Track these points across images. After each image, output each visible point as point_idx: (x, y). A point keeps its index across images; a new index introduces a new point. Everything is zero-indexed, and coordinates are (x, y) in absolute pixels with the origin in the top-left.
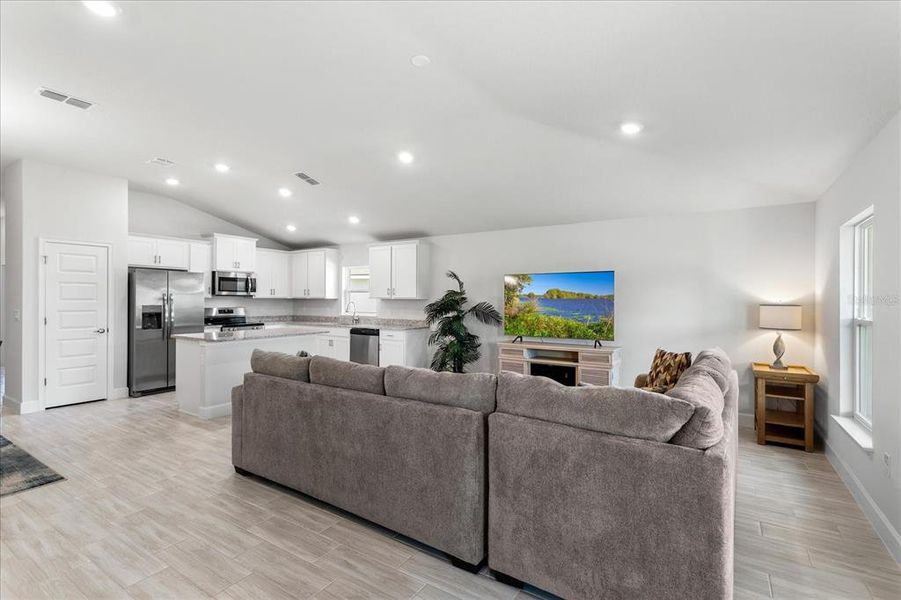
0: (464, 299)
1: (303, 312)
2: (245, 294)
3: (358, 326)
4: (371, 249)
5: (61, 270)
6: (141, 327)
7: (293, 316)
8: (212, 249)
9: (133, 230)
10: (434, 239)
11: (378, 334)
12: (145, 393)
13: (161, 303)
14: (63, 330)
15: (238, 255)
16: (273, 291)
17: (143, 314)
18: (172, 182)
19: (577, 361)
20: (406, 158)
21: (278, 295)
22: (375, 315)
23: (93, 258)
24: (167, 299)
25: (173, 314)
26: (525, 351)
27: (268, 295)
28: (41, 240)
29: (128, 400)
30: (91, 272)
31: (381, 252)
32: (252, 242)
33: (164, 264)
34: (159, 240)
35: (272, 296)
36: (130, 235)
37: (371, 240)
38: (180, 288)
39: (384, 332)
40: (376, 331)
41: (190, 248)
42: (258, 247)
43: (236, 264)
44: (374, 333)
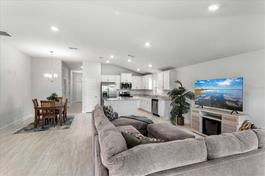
0: (185, 90)
2: (129, 88)
3: (153, 98)
4: (158, 74)
5: (88, 84)
6: (103, 96)
8: (120, 77)
9: (102, 74)
10: (177, 69)
11: (158, 101)
13: (107, 91)
14: (89, 96)
15: (127, 78)
17: (103, 93)
18: (108, 62)
19: (221, 119)
20: (147, 44)
21: (138, 88)
22: (161, 95)
23: (94, 81)
24: (108, 90)
25: (109, 93)
26: (200, 112)
27: (135, 88)
28: (85, 78)
30: (94, 84)
31: (160, 75)
32: (131, 74)
33: (109, 82)
34: (109, 76)
35: (137, 89)
37: (159, 71)
38: (111, 87)
39: (159, 101)
40: (158, 100)
41: (115, 77)
42: (132, 75)
43: (126, 81)
44: (157, 100)
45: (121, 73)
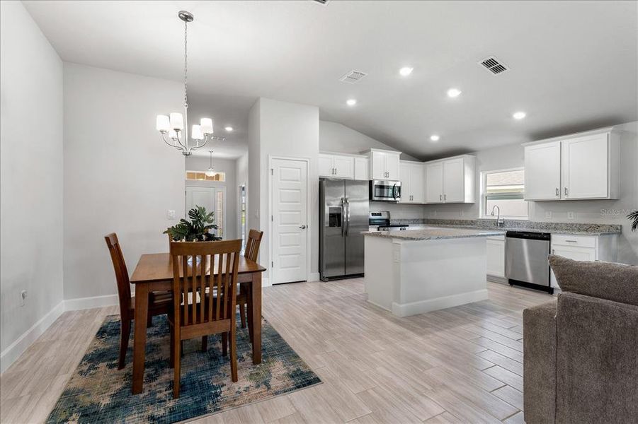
1: (435, 215)
2: (393, 199)
4: (526, 148)
5: (281, 180)
6: (328, 225)
7: (424, 220)
8: (369, 162)
9: (322, 149)
11: (549, 239)
12: (332, 279)
13: (341, 206)
14: (283, 226)
17: (330, 214)
18: (351, 103)
23: (299, 170)
24: (345, 202)
25: (349, 216)
28: (270, 158)
29: (319, 283)
30: (297, 181)
32: (397, 155)
33: (338, 175)
34: (335, 156)
35: (411, 202)
36: (320, 153)
39: (553, 237)
40: (549, 235)
41: (355, 162)
42: (400, 159)
43: (387, 175)
44: (545, 237)
45: (372, 149)
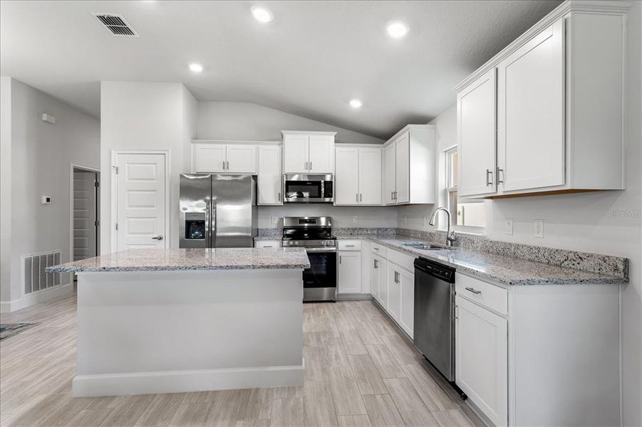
5: (129, 179)
8: (281, 150)
11: (452, 280)
14: (131, 235)
16: (359, 197)
17: (187, 221)
21: (367, 201)
23: (154, 166)
24: (210, 205)
25: (214, 223)
27: (352, 201)
28: (113, 152)
30: (153, 179)
33: (232, 170)
34: (229, 146)
39: (462, 281)
40: (453, 270)
41: (257, 151)
42: (336, 142)
43: (309, 165)
44: (448, 274)
45: (285, 132)
